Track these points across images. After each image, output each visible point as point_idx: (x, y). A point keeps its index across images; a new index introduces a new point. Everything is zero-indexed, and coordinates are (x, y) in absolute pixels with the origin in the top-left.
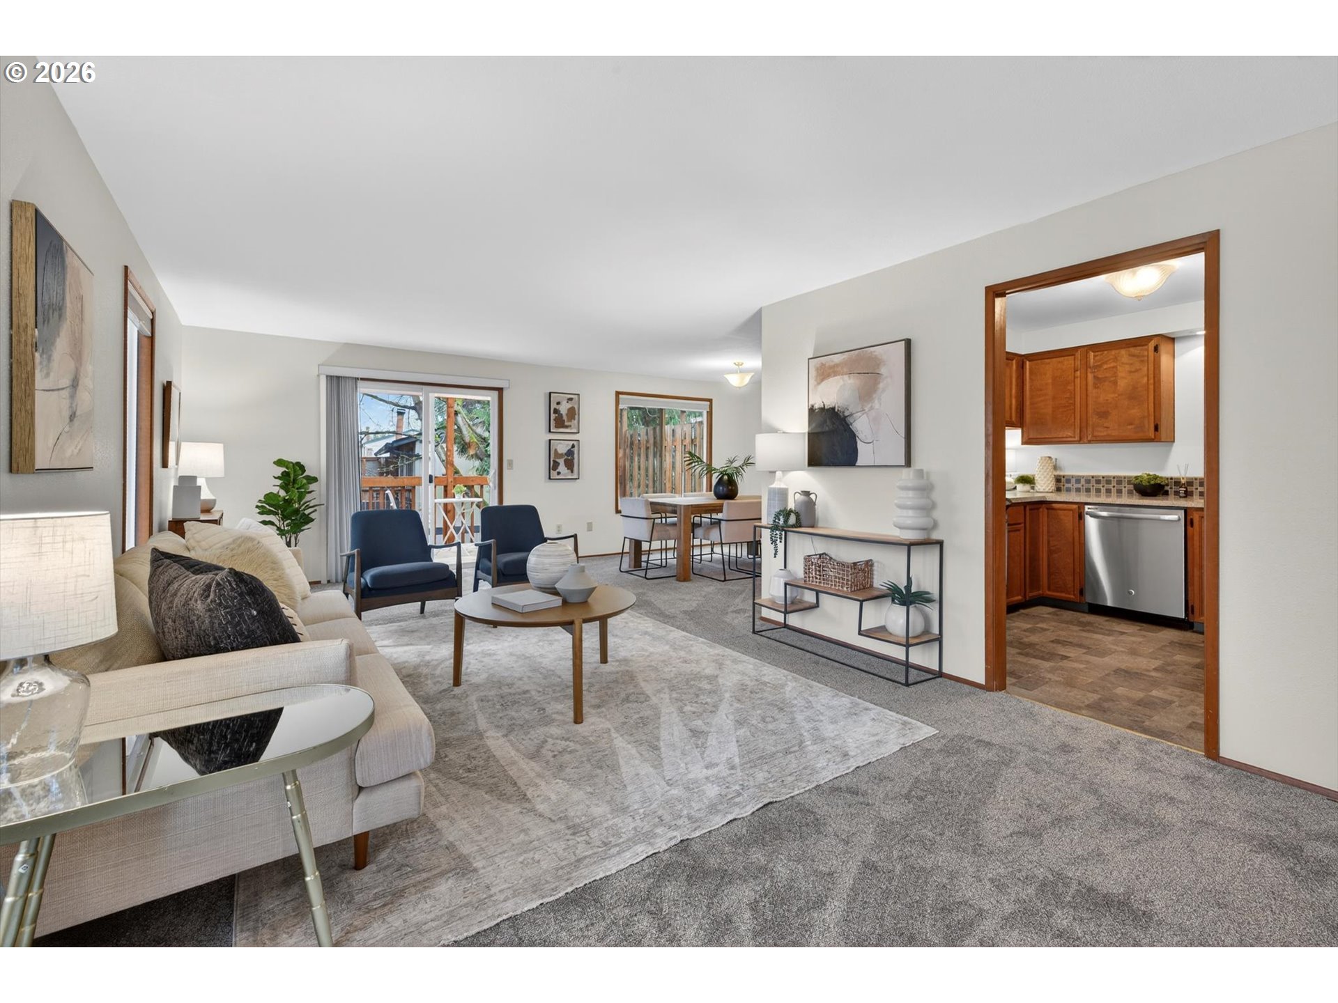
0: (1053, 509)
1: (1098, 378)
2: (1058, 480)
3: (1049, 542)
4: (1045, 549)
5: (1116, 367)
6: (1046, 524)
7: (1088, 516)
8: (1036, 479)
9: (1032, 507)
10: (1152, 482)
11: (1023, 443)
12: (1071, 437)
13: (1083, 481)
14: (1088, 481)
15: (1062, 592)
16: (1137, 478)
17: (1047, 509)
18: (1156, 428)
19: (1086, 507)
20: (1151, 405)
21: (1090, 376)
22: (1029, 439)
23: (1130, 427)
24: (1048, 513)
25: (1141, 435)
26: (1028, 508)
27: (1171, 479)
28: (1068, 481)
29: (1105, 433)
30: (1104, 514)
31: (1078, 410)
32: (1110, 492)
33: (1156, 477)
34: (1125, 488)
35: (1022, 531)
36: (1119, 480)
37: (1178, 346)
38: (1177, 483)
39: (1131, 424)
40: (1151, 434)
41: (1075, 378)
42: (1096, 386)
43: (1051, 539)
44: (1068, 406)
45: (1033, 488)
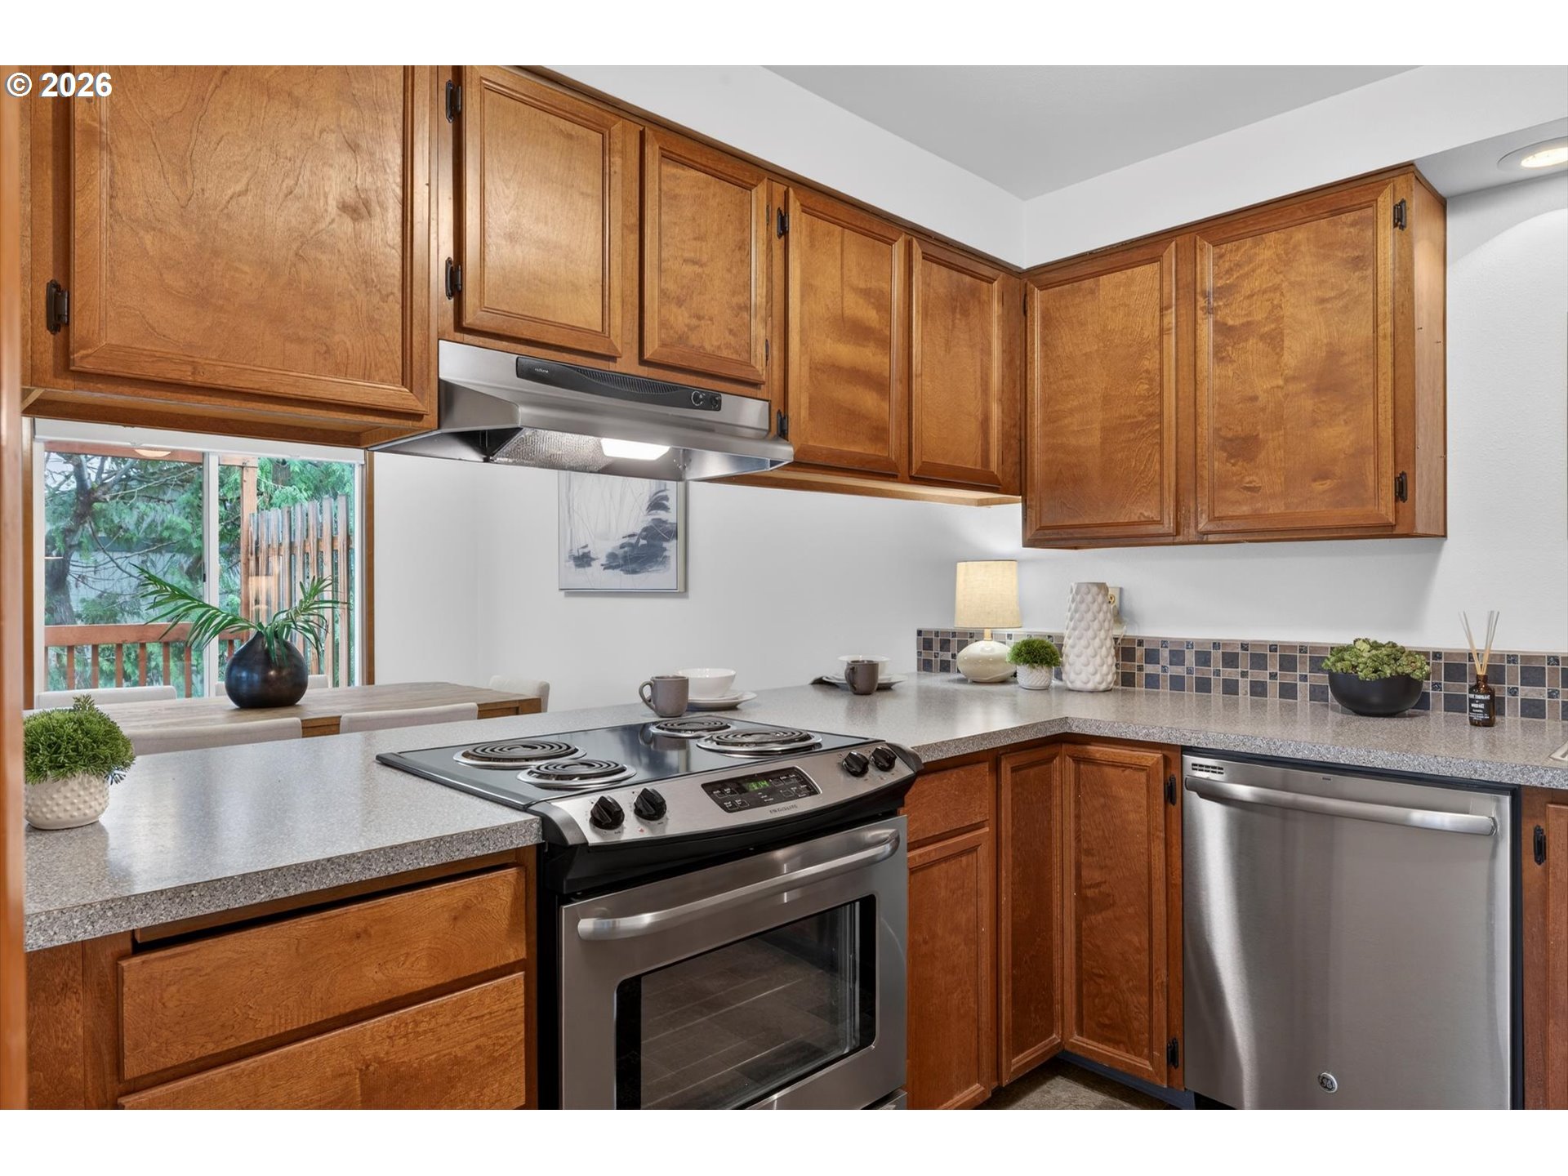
0: (1090, 761)
1: (1231, 328)
2: (1125, 651)
3: (1079, 867)
4: (1071, 893)
5: (1276, 288)
6: (1070, 808)
7: (1195, 794)
8: (1065, 650)
9: (1023, 758)
10: (1388, 672)
11: (1029, 542)
12: (1153, 522)
13: (1190, 658)
14: (1203, 658)
15: (1116, 1043)
16: (1340, 651)
17: (1078, 761)
18: (1402, 490)
19: (1190, 760)
20: (1386, 408)
21: (1206, 329)
22: (1042, 528)
23: (1318, 487)
24: (1078, 775)
25: (1352, 513)
26: (1006, 767)
27: (1437, 655)
28: (1152, 656)
29: (1245, 509)
30: (1243, 791)
31: (1170, 435)
32: (1264, 694)
33: (1396, 653)
34: (1305, 680)
35: (984, 852)
36: (1288, 657)
37: (1458, 225)
38: (1455, 667)
39: (1323, 476)
40: (1386, 508)
41: (1162, 332)
42: (1220, 356)
43: (1084, 859)
44: (1139, 425)
45: (1059, 676)
